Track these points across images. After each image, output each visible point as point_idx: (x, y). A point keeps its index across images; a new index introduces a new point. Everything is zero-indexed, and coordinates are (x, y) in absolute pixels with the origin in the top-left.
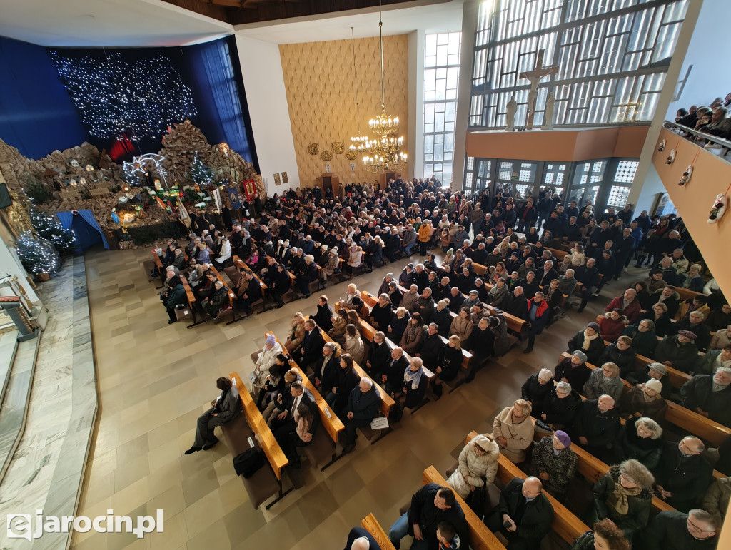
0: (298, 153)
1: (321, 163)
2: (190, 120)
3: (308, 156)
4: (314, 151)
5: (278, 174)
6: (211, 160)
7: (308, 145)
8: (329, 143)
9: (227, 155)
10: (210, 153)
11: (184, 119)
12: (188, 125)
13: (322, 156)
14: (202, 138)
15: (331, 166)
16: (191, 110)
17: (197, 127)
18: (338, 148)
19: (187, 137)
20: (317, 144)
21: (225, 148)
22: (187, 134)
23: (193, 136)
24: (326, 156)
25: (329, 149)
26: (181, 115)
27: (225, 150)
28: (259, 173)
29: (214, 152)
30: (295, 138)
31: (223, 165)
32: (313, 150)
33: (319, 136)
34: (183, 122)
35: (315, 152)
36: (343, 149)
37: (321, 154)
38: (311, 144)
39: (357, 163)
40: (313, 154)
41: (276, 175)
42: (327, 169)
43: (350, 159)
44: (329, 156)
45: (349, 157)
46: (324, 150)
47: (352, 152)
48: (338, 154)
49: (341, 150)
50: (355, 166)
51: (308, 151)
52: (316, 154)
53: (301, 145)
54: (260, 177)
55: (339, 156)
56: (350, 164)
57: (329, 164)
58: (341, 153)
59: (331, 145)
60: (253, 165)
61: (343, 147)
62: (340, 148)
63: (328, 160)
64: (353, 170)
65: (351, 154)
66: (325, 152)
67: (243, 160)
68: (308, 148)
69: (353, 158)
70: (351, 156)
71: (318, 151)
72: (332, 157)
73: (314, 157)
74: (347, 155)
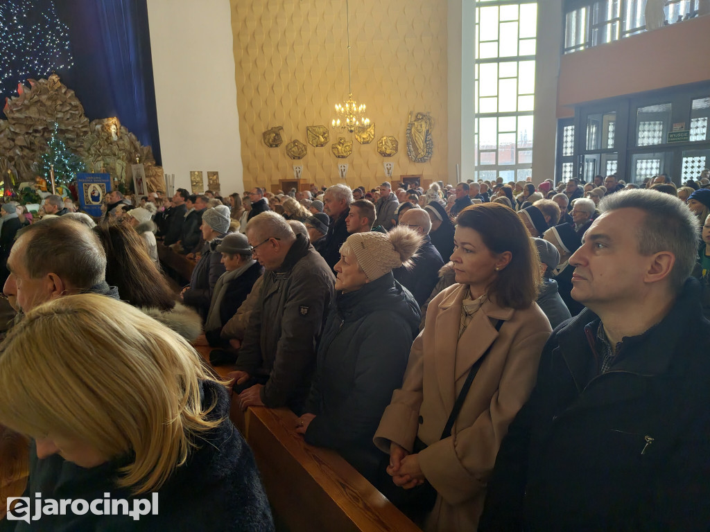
0: (245, 143)
1: (285, 162)
2: (59, 75)
3: (263, 150)
4: (274, 140)
5: (200, 173)
6: (86, 145)
7: (264, 130)
8: (302, 127)
9: (115, 137)
10: (86, 133)
11: (49, 74)
12: (55, 83)
13: (288, 150)
14: (76, 106)
15: (302, 168)
16: (63, 59)
17: (69, 87)
18: (318, 135)
19: (48, 103)
20: (281, 128)
21: (113, 125)
22: (49, 99)
23: (59, 102)
24: (295, 149)
25: (301, 138)
26: (46, 66)
27: (113, 129)
29: (93, 131)
30: (243, 117)
31: (105, 155)
32: (272, 138)
33: (285, 114)
34: (46, 78)
35: (275, 143)
36: (325, 138)
37: (287, 146)
38: (270, 129)
39: (352, 164)
40: (271, 146)
41: (196, 173)
42: (295, 174)
43: (339, 157)
44: (300, 150)
45: (336, 153)
46: (293, 140)
47: (343, 144)
48: (317, 146)
49: (322, 139)
50: (347, 168)
51: (264, 140)
52: (277, 146)
53: (252, 129)
54: (160, 170)
55: (318, 150)
56: (339, 166)
57: (299, 164)
58: (322, 146)
59: (306, 130)
60: (151, 151)
61: (326, 135)
62: (321, 137)
63: (299, 158)
64: (342, 176)
65: (340, 148)
66: (294, 142)
67: (138, 144)
68: (265, 134)
69: (345, 155)
70: (340, 150)
71: (281, 142)
72: (305, 152)
73: (273, 151)
74: (333, 148)
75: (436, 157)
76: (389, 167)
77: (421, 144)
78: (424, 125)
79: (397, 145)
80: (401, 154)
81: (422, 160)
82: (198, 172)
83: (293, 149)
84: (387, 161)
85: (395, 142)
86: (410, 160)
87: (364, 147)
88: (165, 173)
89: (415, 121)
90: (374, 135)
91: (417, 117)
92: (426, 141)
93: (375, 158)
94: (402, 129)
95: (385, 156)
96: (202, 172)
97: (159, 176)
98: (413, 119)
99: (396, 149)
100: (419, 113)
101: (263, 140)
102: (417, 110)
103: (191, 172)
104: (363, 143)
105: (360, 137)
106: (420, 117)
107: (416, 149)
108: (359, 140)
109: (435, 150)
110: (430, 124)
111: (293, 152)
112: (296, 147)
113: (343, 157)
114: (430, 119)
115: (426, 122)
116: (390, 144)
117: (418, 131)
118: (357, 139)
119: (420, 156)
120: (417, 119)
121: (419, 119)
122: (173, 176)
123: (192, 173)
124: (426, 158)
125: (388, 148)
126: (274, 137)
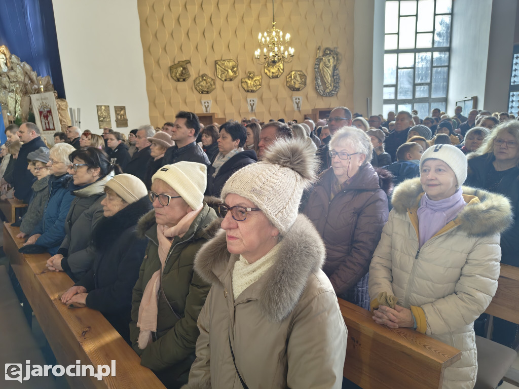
0: (150, 77)
1: (193, 96)
3: (170, 84)
4: (182, 74)
5: (107, 107)
7: (170, 64)
8: (211, 61)
9: (4, 69)
13: (196, 84)
15: (211, 103)
18: (227, 69)
20: (188, 62)
21: (2, 54)
24: (203, 83)
25: (209, 72)
27: (1, 60)
28: (61, 95)
30: (147, 50)
32: (180, 71)
33: (192, 48)
35: (183, 78)
36: (235, 72)
37: (195, 81)
38: (176, 62)
39: (261, 99)
40: (178, 80)
41: (103, 108)
42: (204, 109)
43: (248, 91)
44: (209, 84)
45: (245, 86)
46: (200, 74)
47: (252, 78)
48: (225, 80)
49: (231, 73)
50: (256, 102)
51: (171, 74)
52: (184, 80)
53: (158, 63)
54: (64, 103)
55: (227, 84)
56: (249, 101)
57: (208, 99)
58: (231, 80)
59: (214, 64)
60: (51, 82)
61: (235, 69)
62: (230, 71)
63: (208, 92)
64: (252, 110)
65: (249, 82)
66: (203, 76)
67: (34, 75)
68: (171, 69)
69: (254, 89)
70: (249, 85)
71: (189, 76)
72: (213, 87)
73: (181, 85)
74: (242, 82)
75: (342, 91)
76: (297, 101)
77: (329, 78)
78: (331, 61)
79: (306, 80)
80: (309, 89)
81: (330, 95)
82: (105, 106)
83: (202, 83)
84: (296, 95)
85: (303, 76)
86: (319, 94)
87: (273, 82)
88: (69, 107)
89: (323, 56)
90: (283, 70)
91: (325, 52)
92: (333, 76)
93: (284, 93)
94: (311, 63)
95: (294, 90)
96: (109, 106)
97: (63, 110)
98: (321, 54)
99: (305, 84)
100: (327, 49)
101: (169, 75)
102: (325, 45)
103: (97, 106)
104: (273, 77)
105: (269, 71)
106: (328, 52)
107: (324, 83)
108: (268, 74)
109: (342, 85)
110: (338, 59)
111: (202, 86)
112: (204, 82)
113: (253, 91)
114: (337, 55)
115: (333, 57)
116: (298, 78)
117: (325, 65)
118: (266, 74)
119: (328, 91)
120: (325, 55)
121: (327, 54)
122: (79, 110)
123: (99, 108)
124: (334, 92)
125: (297, 82)
126: (182, 71)
